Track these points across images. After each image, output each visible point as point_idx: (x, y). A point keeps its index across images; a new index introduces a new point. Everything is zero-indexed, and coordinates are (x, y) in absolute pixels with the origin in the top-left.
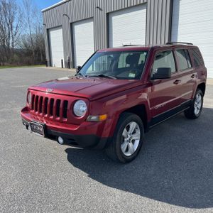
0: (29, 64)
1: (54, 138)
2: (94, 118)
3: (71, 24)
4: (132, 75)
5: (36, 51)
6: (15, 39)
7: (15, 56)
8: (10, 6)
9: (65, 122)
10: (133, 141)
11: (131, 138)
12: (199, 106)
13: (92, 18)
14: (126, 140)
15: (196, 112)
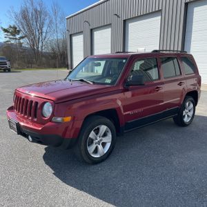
0: (55, 67)
1: (25, 135)
2: (59, 119)
3: (91, 30)
4: (108, 81)
5: (61, 55)
6: (44, 43)
7: (44, 59)
8: (40, 12)
9: (35, 122)
10: (104, 144)
11: (101, 140)
12: (191, 114)
13: (110, 24)
14: (94, 142)
15: (186, 120)
